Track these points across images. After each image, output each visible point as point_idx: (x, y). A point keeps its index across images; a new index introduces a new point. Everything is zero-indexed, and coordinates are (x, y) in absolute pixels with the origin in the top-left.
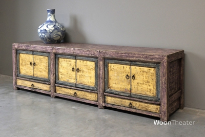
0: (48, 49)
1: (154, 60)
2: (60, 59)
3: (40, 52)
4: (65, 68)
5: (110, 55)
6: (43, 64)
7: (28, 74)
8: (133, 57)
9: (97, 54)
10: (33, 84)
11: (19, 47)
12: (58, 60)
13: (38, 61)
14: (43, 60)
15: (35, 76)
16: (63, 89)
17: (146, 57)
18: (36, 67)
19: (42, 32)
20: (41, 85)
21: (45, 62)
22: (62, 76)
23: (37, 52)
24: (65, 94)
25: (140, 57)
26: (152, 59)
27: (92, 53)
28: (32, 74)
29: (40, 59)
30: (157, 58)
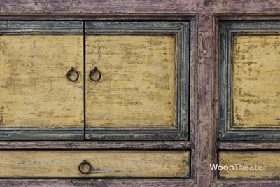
2: (241, 40)
3: (130, 19)
4: (270, 73)
6: (143, 68)
7: (54, 122)
10: (85, 163)
12: (233, 43)
13: (115, 60)
14: (146, 52)
15: (95, 124)
16: (260, 157)
18: (103, 85)
20: (137, 156)
22: (252, 107)
23: (118, 18)
24: (271, 174)
28: (76, 119)
29: (128, 51)
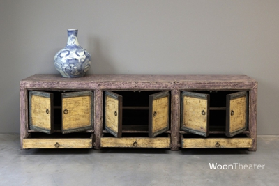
0: (91, 85)
1: (243, 88)
5: (189, 86)
8: (219, 86)
9: (171, 87)
11: (34, 85)
14: (81, 102)
15: (66, 128)
17: (235, 85)
19: (70, 62)
21: (85, 103)
22: (108, 120)
25: (227, 86)
26: (241, 87)
27: (164, 86)
29: (75, 103)
30: (247, 85)
